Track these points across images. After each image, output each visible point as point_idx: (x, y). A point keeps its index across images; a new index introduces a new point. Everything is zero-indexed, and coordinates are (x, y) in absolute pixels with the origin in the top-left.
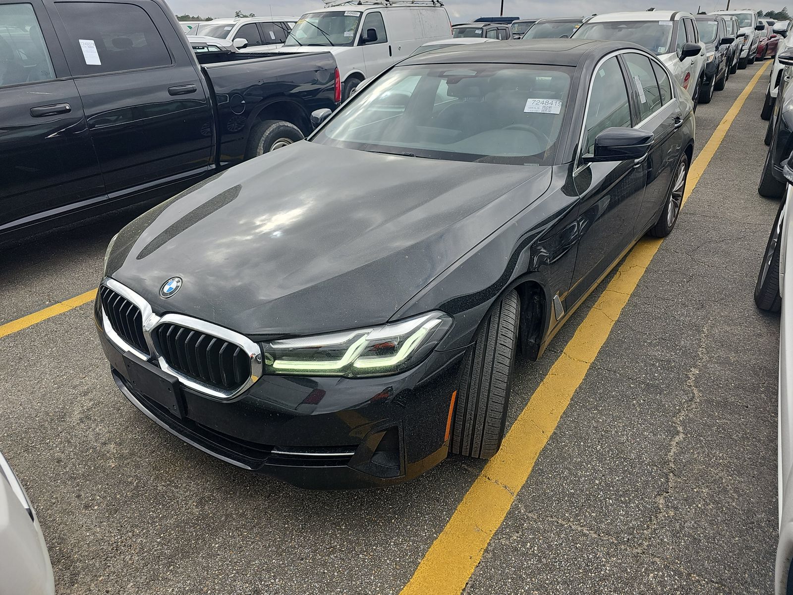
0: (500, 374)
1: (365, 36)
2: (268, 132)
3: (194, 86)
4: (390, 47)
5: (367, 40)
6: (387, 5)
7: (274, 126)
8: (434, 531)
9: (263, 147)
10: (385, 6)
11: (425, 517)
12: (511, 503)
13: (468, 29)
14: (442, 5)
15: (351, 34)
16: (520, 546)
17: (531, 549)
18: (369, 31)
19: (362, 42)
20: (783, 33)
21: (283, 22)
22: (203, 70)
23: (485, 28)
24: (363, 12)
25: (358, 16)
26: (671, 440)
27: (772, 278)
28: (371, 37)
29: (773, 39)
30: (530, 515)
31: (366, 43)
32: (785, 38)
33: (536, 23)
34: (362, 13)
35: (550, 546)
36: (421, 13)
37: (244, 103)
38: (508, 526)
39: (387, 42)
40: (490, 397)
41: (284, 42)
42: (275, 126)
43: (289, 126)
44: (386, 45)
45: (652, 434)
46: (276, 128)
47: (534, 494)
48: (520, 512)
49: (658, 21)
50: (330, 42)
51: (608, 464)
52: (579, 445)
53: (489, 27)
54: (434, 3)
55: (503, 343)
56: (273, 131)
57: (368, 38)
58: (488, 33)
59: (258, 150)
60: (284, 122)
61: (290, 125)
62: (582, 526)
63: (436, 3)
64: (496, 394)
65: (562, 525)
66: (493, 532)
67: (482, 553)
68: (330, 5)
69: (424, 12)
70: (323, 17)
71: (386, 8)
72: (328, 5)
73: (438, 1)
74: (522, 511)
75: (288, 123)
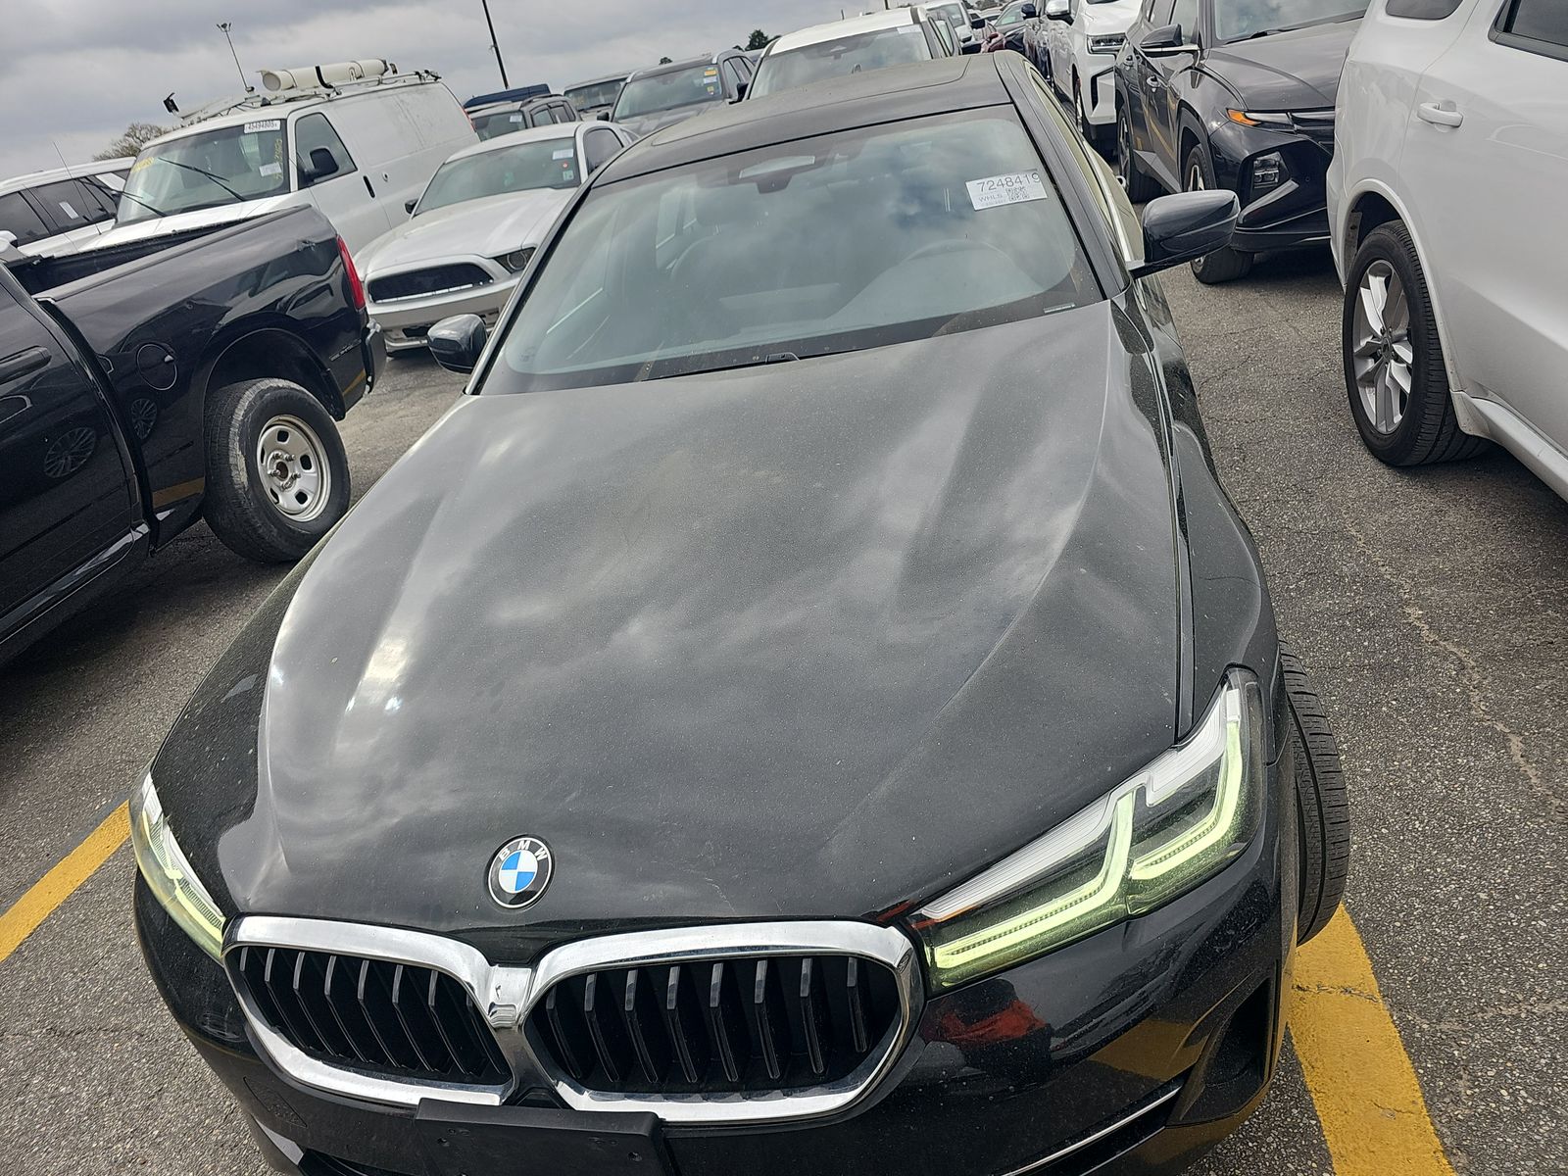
0: (1326, 758)
1: (309, 165)
2: (239, 414)
3: (41, 350)
4: (365, 179)
5: (315, 174)
6: (329, 95)
7: (249, 396)
8: (1314, 1165)
9: (241, 449)
10: (326, 98)
11: (1269, 1145)
12: (1388, 1019)
13: (492, 118)
14: (437, 78)
15: (276, 169)
16: (1494, 1105)
17: (1517, 1100)
18: (316, 156)
19: (306, 180)
20: (1065, 17)
21: (85, 177)
22: (45, 305)
23: (524, 109)
24: (286, 120)
25: (278, 128)
26: (1510, 757)
27: (1428, 406)
28: (324, 165)
29: (993, 41)
30: (1444, 1027)
31: (315, 181)
32: (1071, 24)
33: (629, 80)
34: (284, 121)
35: (1540, 1074)
36: (402, 101)
37: (170, 361)
38: (1433, 1075)
39: (356, 169)
40: (1325, 816)
41: (114, 216)
42: (251, 394)
43: (281, 386)
44: (358, 176)
45: (1471, 758)
46: (254, 399)
47: (1410, 979)
48: (1421, 1030)
49: (895, 29)
50: (232, 192)
51: (1464, 850)
52: (1382, 836)
53: (532, 106)
54: (420, 76)
55: (1298, 689)
56: (251, 406)
57: (317, 170)
58: (535, 117)
59: (231, 460)
60: (267, 381)
61: (282, 383)
62: (1548, 1001)
63: (425, 75)
64: (1334, 803)
65: (1517, 1018)
66: (1421, 1102)
67: (1445, 1162)
68: (195, 118)
69: (404, 97)
70: (195, 145)
71: (329, 104)
72: (188, 121)
73: (427, 72)
74: (1425, 1026)
75: (277, 380)
